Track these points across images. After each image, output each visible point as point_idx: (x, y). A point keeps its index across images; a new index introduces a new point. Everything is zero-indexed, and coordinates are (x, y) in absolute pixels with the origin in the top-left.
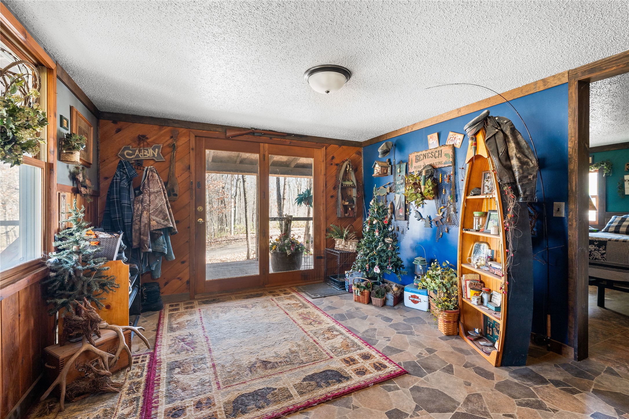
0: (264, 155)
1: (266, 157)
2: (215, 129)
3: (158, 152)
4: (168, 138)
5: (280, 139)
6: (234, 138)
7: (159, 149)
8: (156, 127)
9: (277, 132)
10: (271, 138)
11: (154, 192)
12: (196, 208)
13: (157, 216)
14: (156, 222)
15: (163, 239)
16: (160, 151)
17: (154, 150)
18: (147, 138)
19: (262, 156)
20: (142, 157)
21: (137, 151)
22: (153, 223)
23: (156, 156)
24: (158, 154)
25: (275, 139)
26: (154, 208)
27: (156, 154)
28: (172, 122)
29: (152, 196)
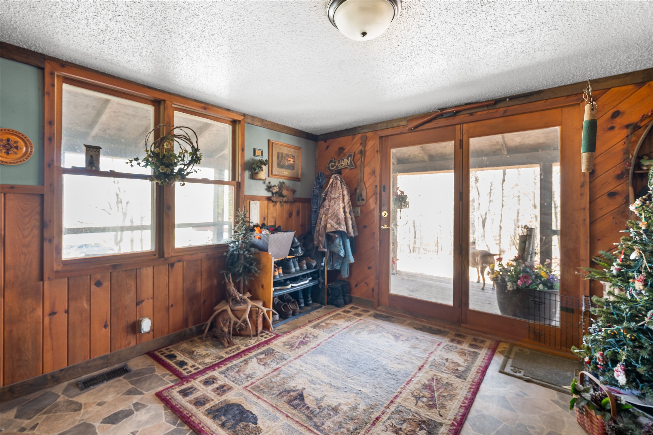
0: (461, 141)
1: (464, 143)
2: (398, 123)
3: (351, 160)
4: (359, 145)
5: (486, 112)
6: (420, 128)
7: (351, 157)
8: (350, 137)
9: (480, 103)
10: (471, 114)
11: (335, 198)
12: (381, 212)
13: (332, 220)
14: (331, 225)
15: (340, 241)
16: (352, 159)
17: (348, 159)
18: (344, 149)
19: (458, 143)
20: (340, 167)
21: (337, 162)
22: (329, 226)
23: (349, 164)
24: (351, 162)
25: (479, 113)
26: (331, 213)
27: (349, 162)
28: (360, 129)
29: (332, 201)
